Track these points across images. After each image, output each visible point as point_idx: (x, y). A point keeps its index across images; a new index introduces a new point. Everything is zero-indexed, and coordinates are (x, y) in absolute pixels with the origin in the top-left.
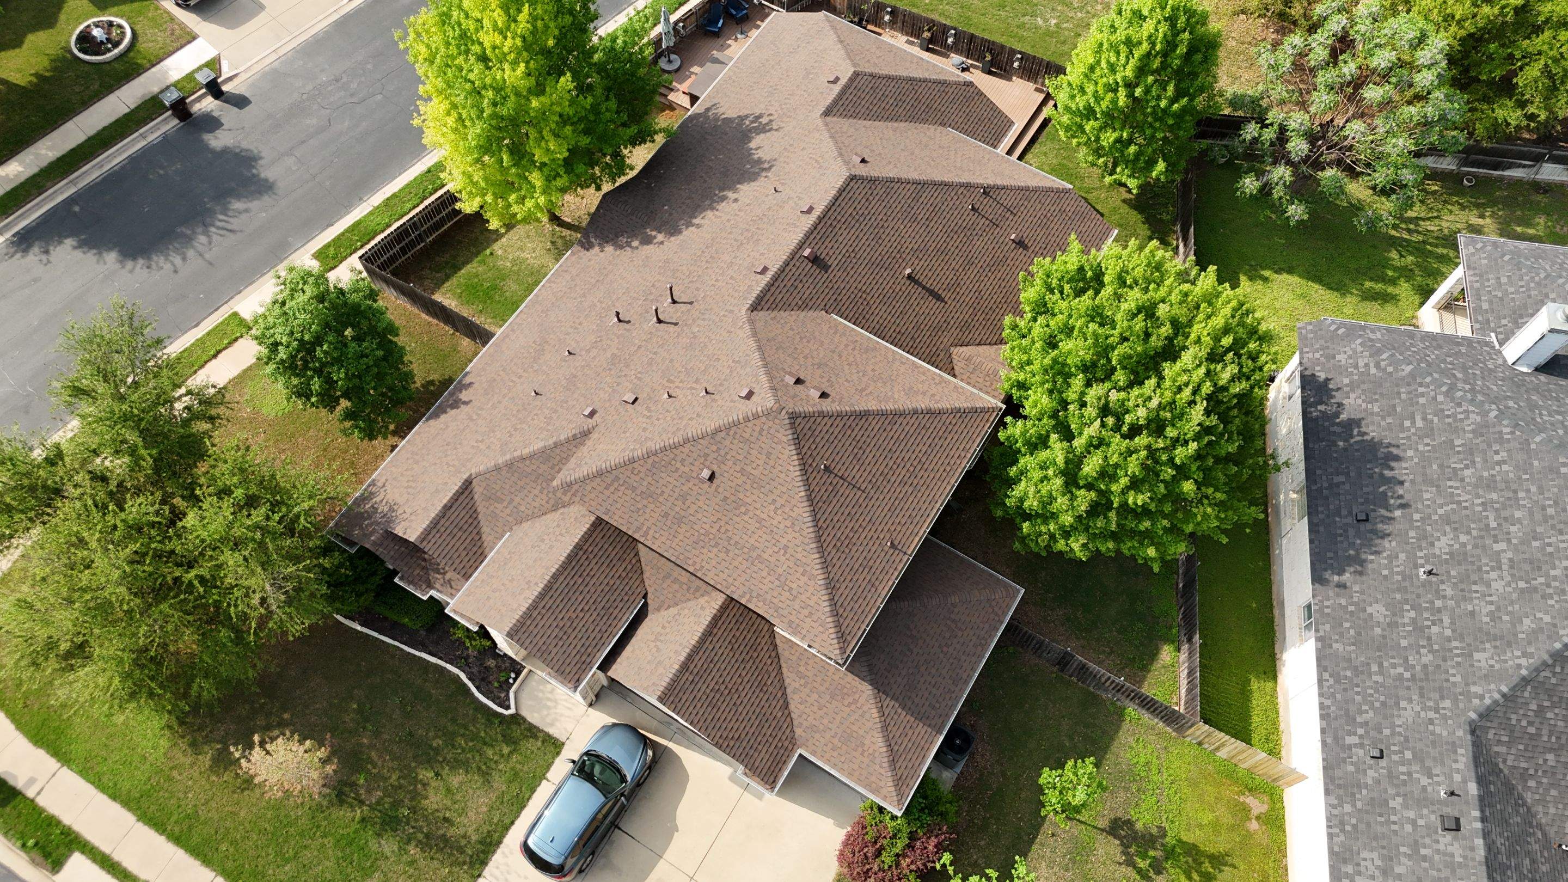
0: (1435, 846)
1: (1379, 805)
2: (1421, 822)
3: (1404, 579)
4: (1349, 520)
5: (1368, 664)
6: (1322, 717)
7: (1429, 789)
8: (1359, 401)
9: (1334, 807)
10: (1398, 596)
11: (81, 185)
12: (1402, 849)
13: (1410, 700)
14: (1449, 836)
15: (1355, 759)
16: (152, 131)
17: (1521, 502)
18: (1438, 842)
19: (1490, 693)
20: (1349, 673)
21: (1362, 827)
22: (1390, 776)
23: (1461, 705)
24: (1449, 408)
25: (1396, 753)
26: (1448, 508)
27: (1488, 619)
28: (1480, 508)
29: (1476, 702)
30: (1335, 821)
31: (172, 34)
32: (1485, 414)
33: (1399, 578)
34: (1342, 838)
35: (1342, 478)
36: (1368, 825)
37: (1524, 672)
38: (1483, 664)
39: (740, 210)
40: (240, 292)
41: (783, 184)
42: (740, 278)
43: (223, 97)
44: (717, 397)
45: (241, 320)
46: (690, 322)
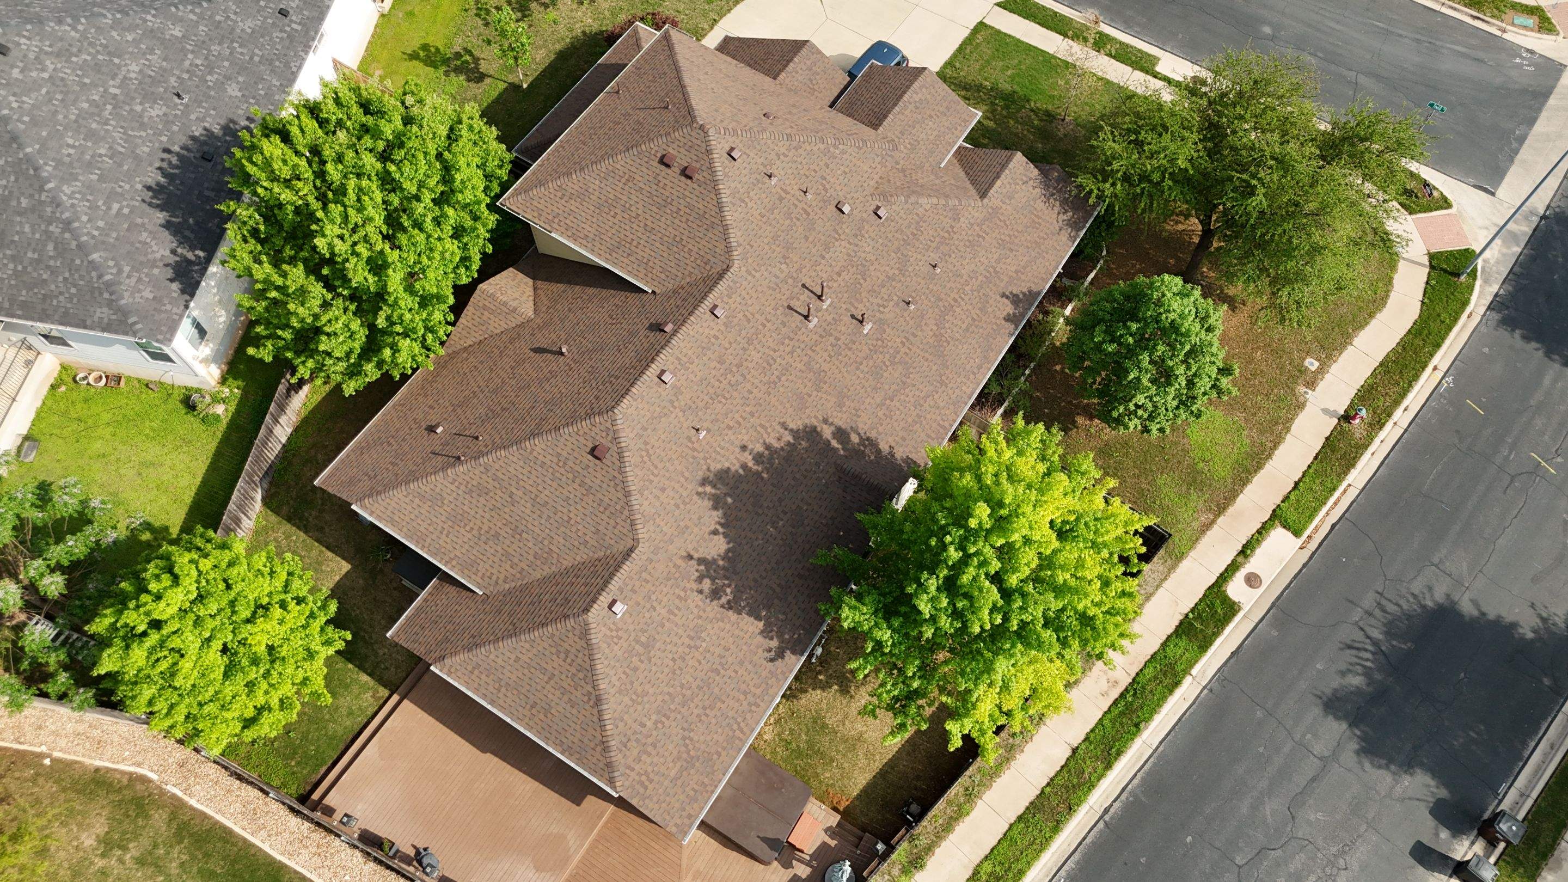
3: (201, 102)
5: (260, 62)
10: (212, 93)
13: (242, 30)
15: (300, 16)
17: (77, 112)
19: (185, 12)
23: (209, 13)
24: (83, 207)
25: (271, 8)
26: (137, 134)
27: (157, 52)
28: (111, 122)
32: (57, 190)
33: (204, 104)
37: (153, 13)
38: (178, 29)
39: (740, 424)
40: (1304, 566)
41: (689, 439)
42: (740, 316)
43: (1452, 866)
44: (761, 167)
45: (1286, 526)
46: (790, 281)
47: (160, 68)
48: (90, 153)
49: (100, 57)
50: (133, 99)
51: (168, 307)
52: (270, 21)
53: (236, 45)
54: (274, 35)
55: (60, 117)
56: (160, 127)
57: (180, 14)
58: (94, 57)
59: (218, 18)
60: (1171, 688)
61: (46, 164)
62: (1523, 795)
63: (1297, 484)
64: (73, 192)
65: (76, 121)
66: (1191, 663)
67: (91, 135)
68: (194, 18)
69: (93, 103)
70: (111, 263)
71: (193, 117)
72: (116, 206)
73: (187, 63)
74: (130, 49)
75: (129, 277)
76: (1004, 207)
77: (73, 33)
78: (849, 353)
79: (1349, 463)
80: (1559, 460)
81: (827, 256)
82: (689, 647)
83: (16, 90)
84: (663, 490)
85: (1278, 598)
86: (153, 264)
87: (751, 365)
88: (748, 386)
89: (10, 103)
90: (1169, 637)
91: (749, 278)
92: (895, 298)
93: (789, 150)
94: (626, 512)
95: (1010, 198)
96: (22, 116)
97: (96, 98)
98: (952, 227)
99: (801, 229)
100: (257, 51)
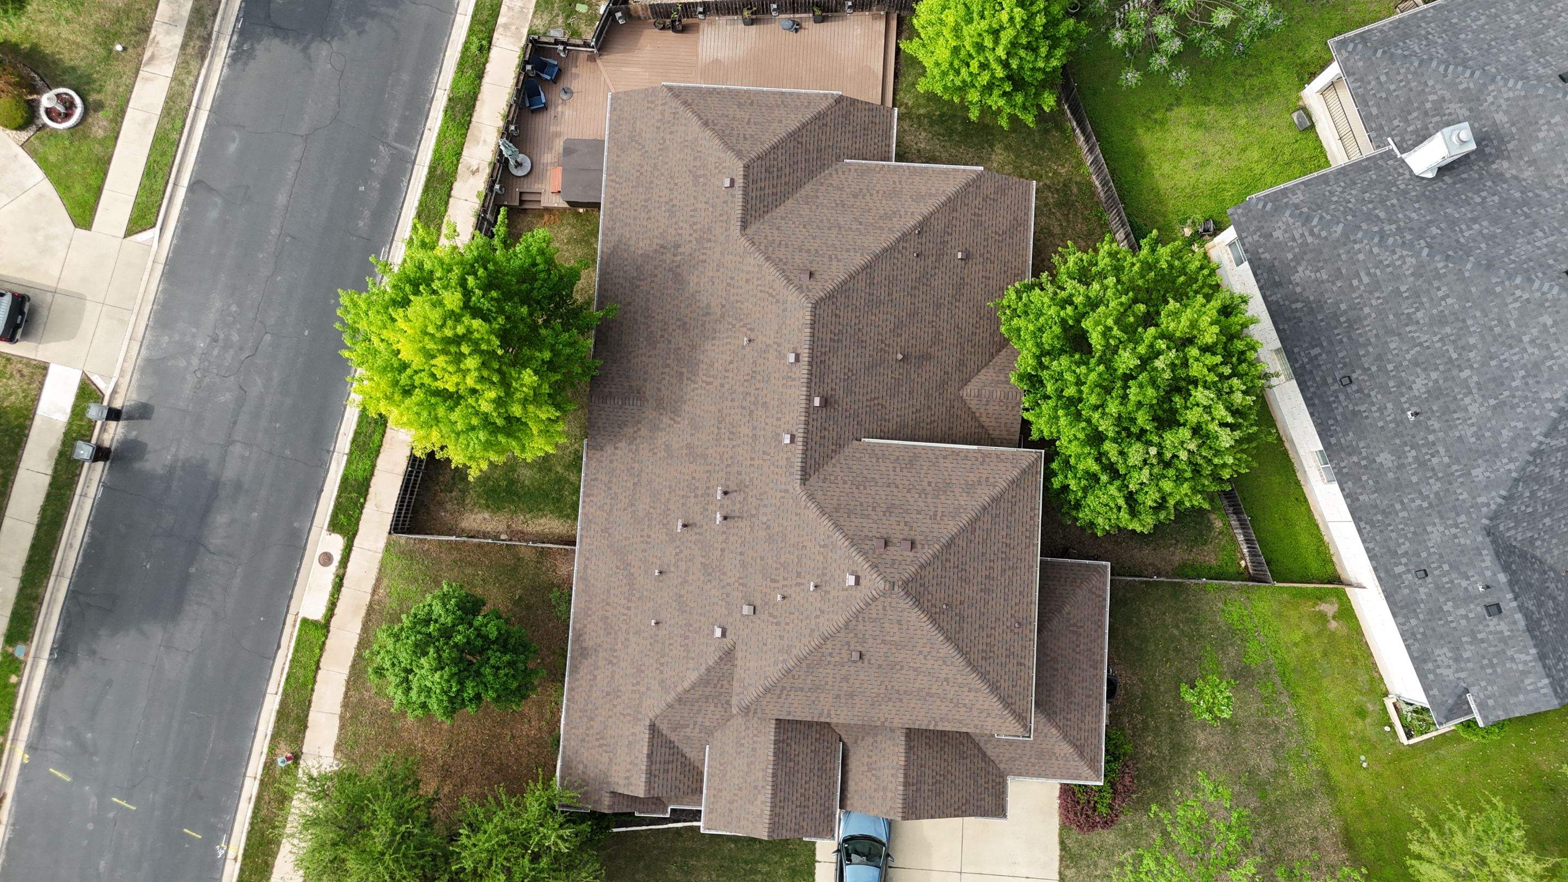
0: (1488, 630)
1: (1436, 612)
2: (1471, 615)
3: (1398, 425)
4: (1336, 387)
5: (1392, 505)
6: (1371, 559)
7: (1470, 588)
8: (1308, 273)
9: (1404, 624)
10: (1398, 441)
11: (69, 573)
12: (1464, 639)
13: (1435, 524)
14: (1495, 620)
15: (1407, 583)
16: (87, 485)
17: (1472, 329)
18: (1488, 626)
19: (1492, 499)
20: (1379, 517)
21: (1429, 633)
22: (1438, 587)
23: (1474, 516)
24: (1386, 257)
25: (1436, 569)
26: (1412, 352)
27: (1473, 440)
28: (1439, 345)
29: (1485, 510)
30: (1408, 635)
31: (22, 376)
32: (1418, 255)
33: (1393, 425)
34: (1417, 645)
35: (1317, 351)
36: (1434, 630)
37: (1514, 475)
38: (1481, 477)
39: (726, 371)
40: (291, 597)
41: (752, 330)
42: (772, 451)
43: (124, 415)
44: (828, 588)
45: (315, 623)
46: (754, 512)
47: (1456, 426)
48: (1427, 305)
49: (1507, 393)
50: (1446, 380)
51: (1256, 237)
52: (1424, 555)
53: (1425, 505)
54: (1407, 544)
55: (1478, 314)
56: (1403, 374)
57: (1494, 494)
58: (1510, 388)
59: (1463, 518)
60: (357, 434)
61: (1446, 266)
62: (84, 495)
63: (318, 668)
64: (1404, 263)
65: (1464, 321)
66: (349, 462)
67: (1442, 320)
68: (1480, 500)
69: (1469, 348)
70: (1324, 234)
71: (1390, 406)
72: (1366, 280)
73: (1442, 451)
74: (1493, 422)
75: (1302, 235)
76: (632, 730)
77: (1548, 395)
78: (682, 493)
79: (282, 714)
80: (111, 815)
81: (739, 558)
82: (671, 200)
83: (1531, 306)
84: (747, 281)
85: (302, 557)
86: (1297, 259)
87: (744, 420)
88: (736, 404)
89: (1523, 290)
90: (372, 475)
91: (783, 487)
92: (672, 569)
93: (817, 624)
94: (762, 247)
95: (630, 743)
96: (1504, 289)
97: (1472, 355)
98: (661, 672)
99: (770, 562)
100: (1405, 514)
